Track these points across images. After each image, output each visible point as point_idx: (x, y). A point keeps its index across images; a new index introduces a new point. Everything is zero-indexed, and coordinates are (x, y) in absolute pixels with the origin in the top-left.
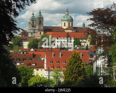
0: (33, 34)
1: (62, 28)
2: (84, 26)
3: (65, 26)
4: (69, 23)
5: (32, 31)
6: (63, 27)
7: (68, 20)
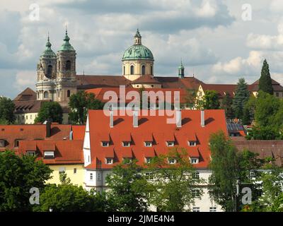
0: (50, 95)
1: (126, 80)
2: (183, 74)
3: (132, 73)
4: (143, 67)
5: (46, 88)
6: (126, 77)
7: (140, 59)
